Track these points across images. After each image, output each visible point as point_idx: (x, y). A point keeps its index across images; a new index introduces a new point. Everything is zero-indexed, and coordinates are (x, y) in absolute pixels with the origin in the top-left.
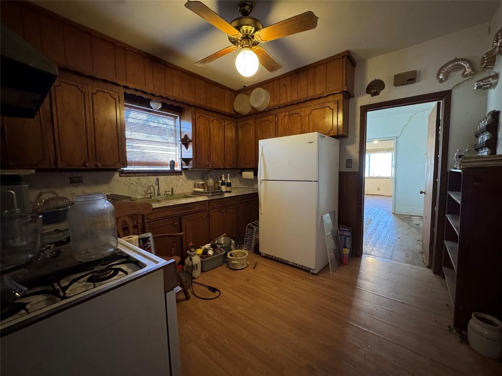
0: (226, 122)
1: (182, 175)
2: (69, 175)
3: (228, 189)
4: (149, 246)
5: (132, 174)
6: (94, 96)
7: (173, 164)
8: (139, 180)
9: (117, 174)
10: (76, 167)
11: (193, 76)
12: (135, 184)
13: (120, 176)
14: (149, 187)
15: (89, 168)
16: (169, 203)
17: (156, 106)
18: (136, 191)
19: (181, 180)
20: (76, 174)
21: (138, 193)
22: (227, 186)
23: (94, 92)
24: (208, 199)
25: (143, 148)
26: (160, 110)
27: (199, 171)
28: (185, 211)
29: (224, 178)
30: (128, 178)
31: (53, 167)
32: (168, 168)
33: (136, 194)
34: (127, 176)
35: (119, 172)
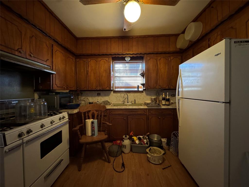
0: (172, 58)
1: (143, 93)
2: (97, 92)
3: (167, 103)
4: (94, 126)
5: (118, 92)
6: (100, 62)
7: (138, 87)
8: (121, 95)
9: (112, 92)
10: (94, 89)
11: (145, 37)
12: (119, 97)
13: (113, 93)
14: (125, 99)
15: (97, 89)
16: (122, 107)
17: (128, 59)
18: (119, 100)
19: (142, 96)
20: (99, 92)
21: (120, 101)
22: (166, 101)
23: (100, 60)
24: (147, 108)
25: (123, 80)
26: (130, 61)
27: (155, 90)
28: (131, 113)
29: (165, 95)
30: (117, 94)
31: (88, 90)
32: (136, 89)
33: (119, 101)
34: (116, 93)
35: (113, 91)
